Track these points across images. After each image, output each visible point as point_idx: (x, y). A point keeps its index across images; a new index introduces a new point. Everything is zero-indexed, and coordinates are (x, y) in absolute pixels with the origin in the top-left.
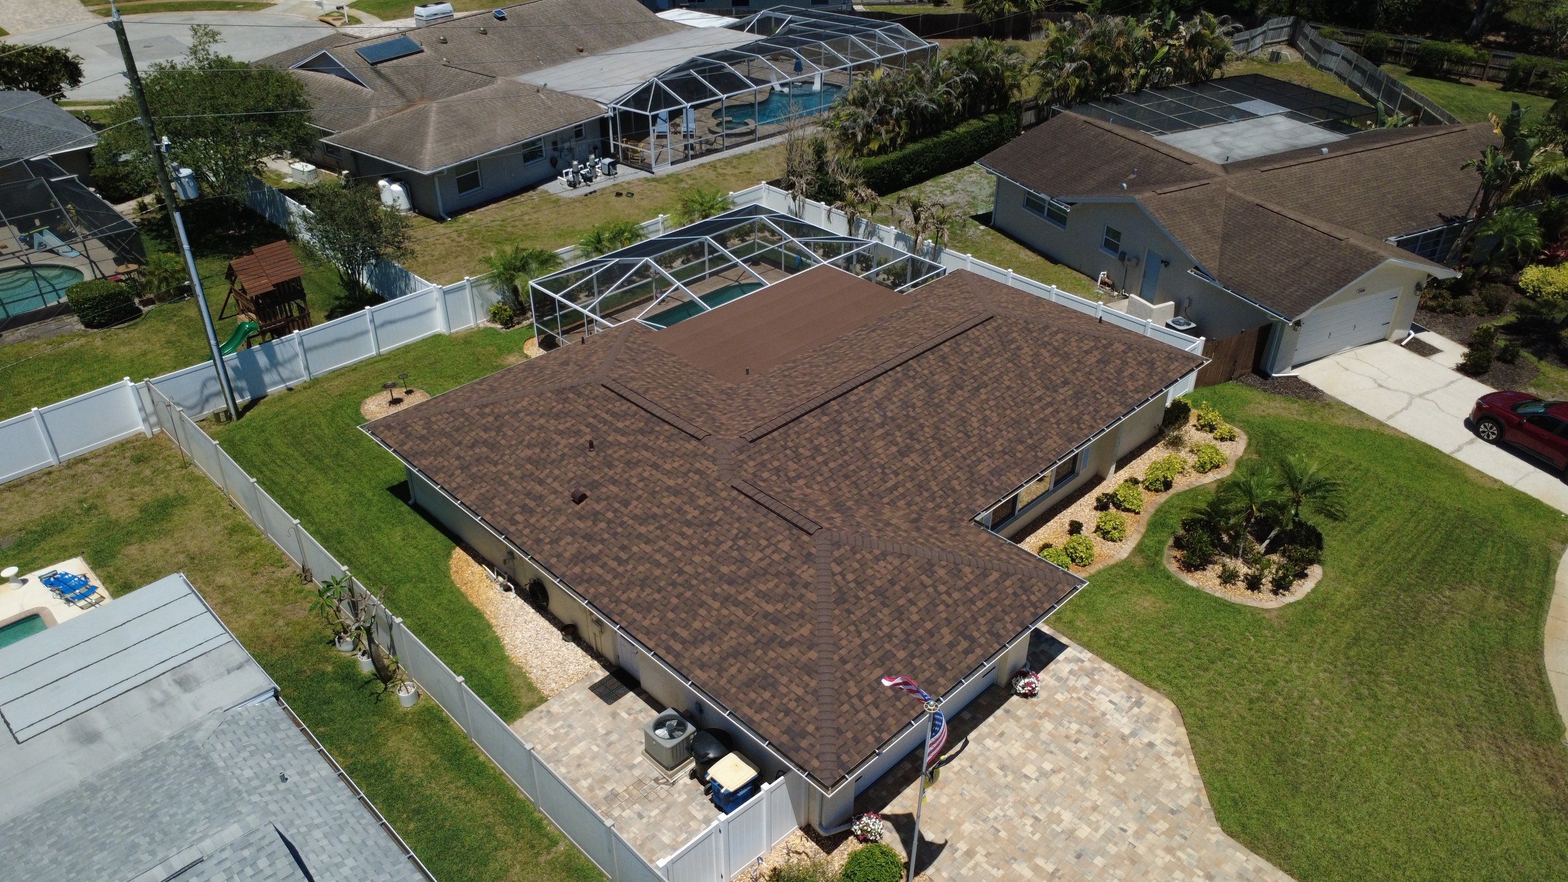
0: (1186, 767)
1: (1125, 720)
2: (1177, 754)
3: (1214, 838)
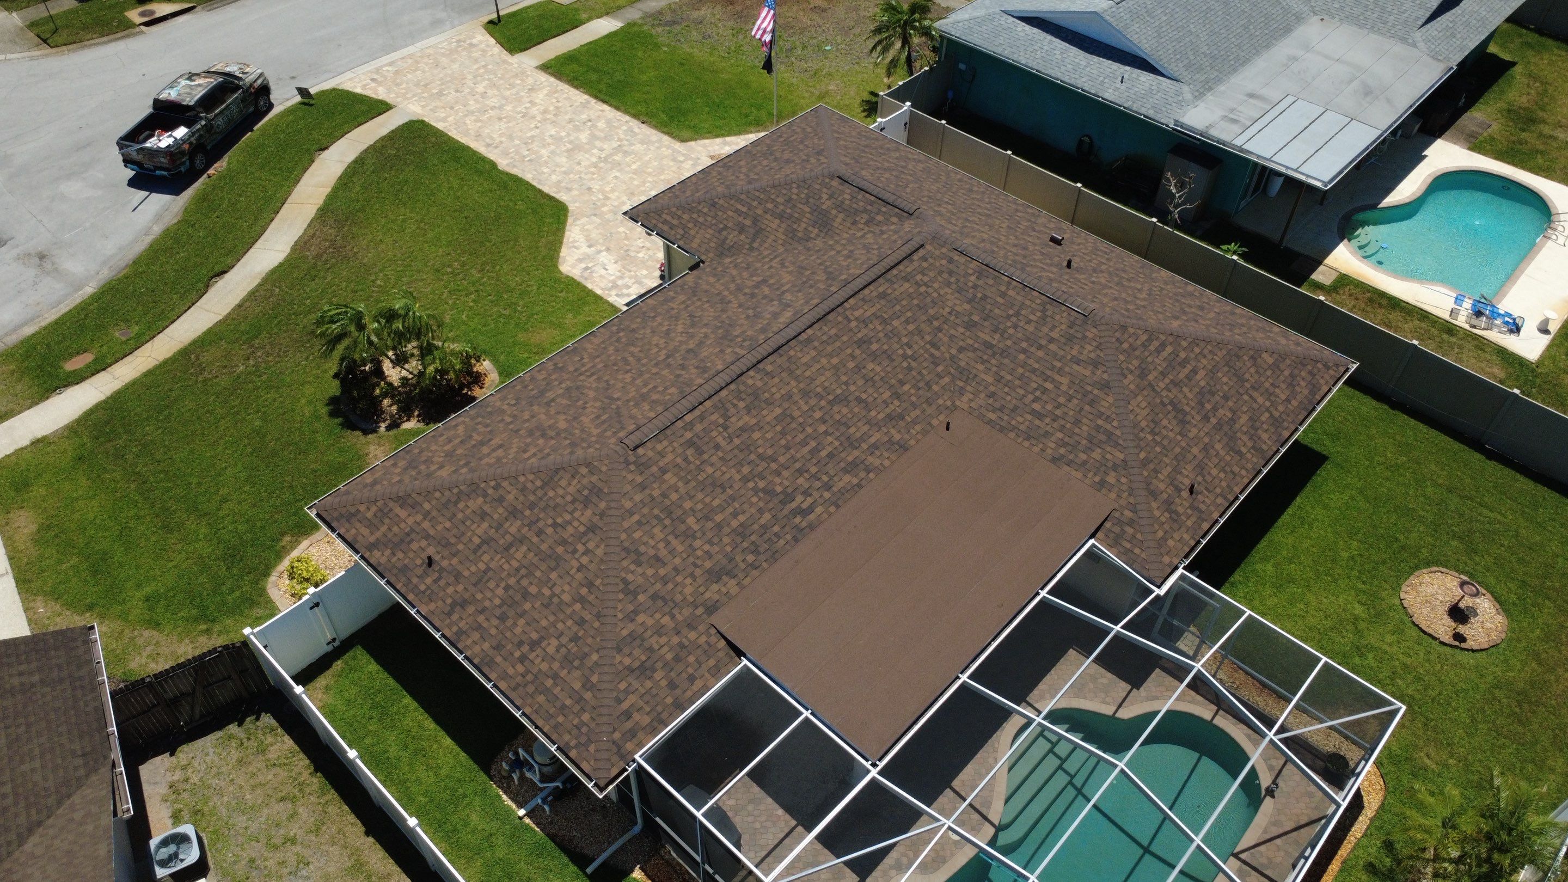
0: (572, 235)
1: (601, 259)
3: (576, 204)
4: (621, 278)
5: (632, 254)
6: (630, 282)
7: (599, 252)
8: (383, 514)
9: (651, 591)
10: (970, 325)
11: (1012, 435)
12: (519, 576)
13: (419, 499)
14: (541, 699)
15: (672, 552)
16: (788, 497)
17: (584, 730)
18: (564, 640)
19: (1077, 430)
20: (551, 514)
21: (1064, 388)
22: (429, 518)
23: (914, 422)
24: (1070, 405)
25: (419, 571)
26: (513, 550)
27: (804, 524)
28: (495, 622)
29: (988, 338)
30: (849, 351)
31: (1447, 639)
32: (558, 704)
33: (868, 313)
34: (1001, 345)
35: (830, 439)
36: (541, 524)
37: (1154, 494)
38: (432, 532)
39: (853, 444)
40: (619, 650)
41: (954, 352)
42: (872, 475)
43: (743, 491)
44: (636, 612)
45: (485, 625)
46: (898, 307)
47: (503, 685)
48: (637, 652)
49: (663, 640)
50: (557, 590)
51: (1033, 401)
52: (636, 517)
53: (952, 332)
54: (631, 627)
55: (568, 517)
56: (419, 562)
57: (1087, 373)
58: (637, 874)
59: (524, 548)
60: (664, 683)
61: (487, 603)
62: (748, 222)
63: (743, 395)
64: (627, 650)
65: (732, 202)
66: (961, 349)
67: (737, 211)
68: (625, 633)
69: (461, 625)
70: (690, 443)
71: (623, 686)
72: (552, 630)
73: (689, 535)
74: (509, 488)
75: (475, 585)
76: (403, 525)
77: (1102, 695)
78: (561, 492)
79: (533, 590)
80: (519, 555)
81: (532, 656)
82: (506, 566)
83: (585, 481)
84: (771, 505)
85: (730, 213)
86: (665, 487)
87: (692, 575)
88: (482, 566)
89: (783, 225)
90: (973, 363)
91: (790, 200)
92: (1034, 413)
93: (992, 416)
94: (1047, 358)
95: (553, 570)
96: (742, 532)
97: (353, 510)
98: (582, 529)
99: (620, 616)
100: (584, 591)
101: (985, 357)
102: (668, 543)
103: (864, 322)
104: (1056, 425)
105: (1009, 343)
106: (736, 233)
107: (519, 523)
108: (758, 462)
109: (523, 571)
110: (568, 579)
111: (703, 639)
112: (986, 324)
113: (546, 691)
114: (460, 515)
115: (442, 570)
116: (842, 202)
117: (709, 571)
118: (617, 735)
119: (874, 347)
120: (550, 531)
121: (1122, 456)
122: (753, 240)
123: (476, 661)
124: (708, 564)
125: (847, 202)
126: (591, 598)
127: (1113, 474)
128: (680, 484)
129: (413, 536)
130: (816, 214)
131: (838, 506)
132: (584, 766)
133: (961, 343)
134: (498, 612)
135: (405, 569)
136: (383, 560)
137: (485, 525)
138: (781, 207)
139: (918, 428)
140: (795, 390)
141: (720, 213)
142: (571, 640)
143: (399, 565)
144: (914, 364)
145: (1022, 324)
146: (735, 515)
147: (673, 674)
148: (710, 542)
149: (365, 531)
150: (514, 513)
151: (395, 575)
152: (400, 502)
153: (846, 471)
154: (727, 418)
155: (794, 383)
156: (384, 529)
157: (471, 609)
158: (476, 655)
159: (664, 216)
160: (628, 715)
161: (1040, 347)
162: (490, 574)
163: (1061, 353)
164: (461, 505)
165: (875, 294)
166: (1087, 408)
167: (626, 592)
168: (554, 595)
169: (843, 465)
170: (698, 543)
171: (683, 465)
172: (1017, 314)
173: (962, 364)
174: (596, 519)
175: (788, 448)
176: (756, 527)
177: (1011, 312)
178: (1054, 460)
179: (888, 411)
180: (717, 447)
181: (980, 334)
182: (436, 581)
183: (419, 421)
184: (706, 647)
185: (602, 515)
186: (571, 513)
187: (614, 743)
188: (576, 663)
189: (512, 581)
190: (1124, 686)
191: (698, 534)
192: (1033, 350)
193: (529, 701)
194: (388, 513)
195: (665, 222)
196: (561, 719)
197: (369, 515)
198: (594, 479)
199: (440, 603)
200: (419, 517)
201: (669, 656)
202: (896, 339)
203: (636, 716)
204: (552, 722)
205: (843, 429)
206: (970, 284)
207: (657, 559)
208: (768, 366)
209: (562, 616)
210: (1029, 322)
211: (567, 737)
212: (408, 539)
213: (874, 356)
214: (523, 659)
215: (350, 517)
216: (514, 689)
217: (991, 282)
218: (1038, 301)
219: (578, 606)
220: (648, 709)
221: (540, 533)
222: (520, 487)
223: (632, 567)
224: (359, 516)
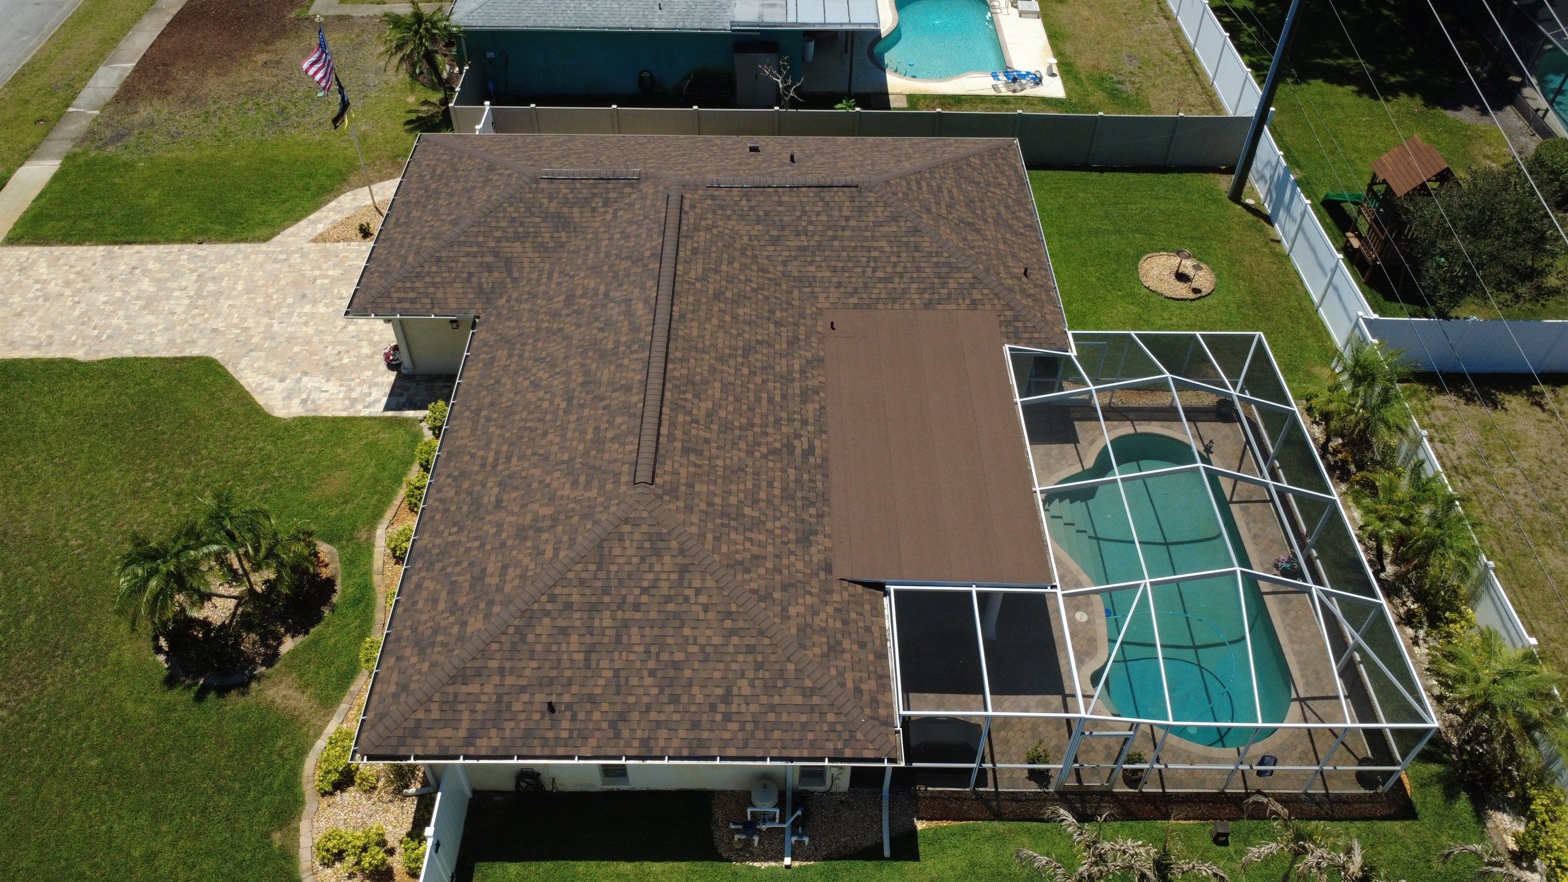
0: (250, 380)
1: (309, 385)
2: (259, 385)
3: (218, 351)
4: (351, 390)
5: (337, 364)
6: (365, 389)
7: (299, 380)
8: (450, 704)
9: (778, 586)
10: (775, 241)
11: (881, 306)
12: (654, 656)
13: (478, 664)
14: (777, 734)
15: (760, 545)
16: (791, 449)
17: (839, 727)
18: (750, 674)
19: (924, 275)
20: (632, 584)
21: (887, 249)
22: (507, 672)
23: (808, 337)
24: (903, 259)
25: (547, 723)
26: (625, 639)
27: (819, 461)
28: (671, 708)
29: (798, 243)
30: (716, 308)
31: (1192, 296)
32: (797, 727)
33: (700, 271)
34: (812, 243)
35: (771, 385)
36: (630, 599)
37: (1010, 290)
38: (523, 682)
39: (787, 379)
40: (804, 647)
41: (780, 268)
42: (822, 394)
43: (758, 464)
44: (784, 609)
45: (663, 717)
46: (714, 255)
47: (731, 752)
48: (816, 638)
49: (823, 616)
50: (701, 640)
51: (874, 272)
52: (710, 536)
53: (765, 253)
54: (793, 622)
55: (651, 576)
56: (537, 716)
57: (895, 229)
58: (920, 825)
59: (635, 630)
60: (855, 647)
61: (646, 700)
62: (489, 259)
63: (683, 388)
64: (808, 643)
65: (456, 249)
66: (784, 263)
67: (468, 254)
68: (794, 631)
69: (639, 734)
70: (686, 451)
71: (833, 672)
72: (730, 675)
73: (757, 524)
74: (567, 591)
75: (618, 693)
76: (484, 698)
77: (1063, 462)
78: (622, 560)
79: (679, 656)
80: (635, 639)
81: (734, 708)
82: (632, 657)
83: (637, 536)
84: (785, 461)
85: (465, 259)
86: (704, 497)
87: (791, 553)
88: (609, 674)
89: (527, 244)
90: (803, 269)
91: (513, 220)
92: (881, 280)
93: (853, 300)
94: (857, 233)
95: (682, 626)
96: (787, 496)
97: (411, 724)
98: (674, 576)
99: (778, 620)
100: (728, 624)
101: (809, 259)
102: (751, 540)
103: (704, 279)
104: (905, 280)
105: (817, 238)
106: (486, 274)
107: (607, 614)
108: (744, 433)
109: (654, 649)
110: (704, 624)
111: (845, 594)
112: (786, 233)
113: (775, 725)
114: (539, 648)
115: (569, 706)
116: (567, 198)
117: (797, 541)
118: (867, 711)
119: (729, 294)
120: (644, 599)
121: (970, 275)
122: (510, 272)
123: (685, 753)
124: (792, 536)
125: (571, 196)
126: (740, 624)
127: (975, 291)
128: (712, 488)
129: (506, 699)
130: (549, 220)
131: (825, 432)
132: (867, 754)
133: (780, 259)
134: (665, 699)
135: (529, 734)
136: (496, 742)
137: (574, 638)
138: (511, 230)
139: (813, 339)
140: (712, 362)
141: (453, 265)
142: (757, 670)
143: (518, 733)
144: (766, 293)
145: (814, 218)
146: (770, 485)
147: (854, 636)
148: (776, 518)
149: (448, 732)
150: (593, 609)
151: (524, 745)
152: (459, 679)
153: (804, 402)
154: (690, 413)
155: (706, 357)
156: (466, 715)
157: (635, 716)
158: (681, 748)
159: (395, 295)
160: (858, 691)
161: (843, 229)
162: (622, 674)
163: (863, 224)
164: (531, 638)
165: (688, 253)
166: (916, 254)
167: (762, 599)
168: (703, 647)
169: (798, 399)
170: (769, 525)
171: (699, 471)
172: (804, 212)
173: (796, 274)
174: (679, 560)
175: (751, 409)
176: (792, 485)
177: (798, 214)
178: (927, 305)
179: (784, 339)
180: (707, 441)
181: (789, 243)
182: (574, 718)
183: (293, 637)
184: (852, 599)
185: (682, 552)
186: (651, 571)
187: (872, 718)
188: (780, 683)
189: (651, 664)
190: (1069, 447)
191: (763, 518)
192: (840, 233)
193: (768, 744)
194: (455, 700)
195: (401, 300)
196: (810, 736)
197: (435, 715)
198: (644, 528)
199: (598, 734)
200: (496, 679)
201: (839, 625)
202: (736, 281)
203: (864, 686)
204: (806, 744)
205: (770, 371)
206: (746, 209)
207: (755, 557)
208: (676, 354)
209: (728, 658)
210: (818, 214)
211: (830, 745)
212: (503, 707)
213: (735, 302)
214: (727, 717)
215: (415, 732)
216: (746, 746)
217: (762, 198)
218: (812, 194)
219: (735, 640)
220: (866, 675)
221: (637, 607)
222: (576, 582)
223: (747, 577)
224: (424, 725)
